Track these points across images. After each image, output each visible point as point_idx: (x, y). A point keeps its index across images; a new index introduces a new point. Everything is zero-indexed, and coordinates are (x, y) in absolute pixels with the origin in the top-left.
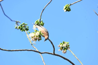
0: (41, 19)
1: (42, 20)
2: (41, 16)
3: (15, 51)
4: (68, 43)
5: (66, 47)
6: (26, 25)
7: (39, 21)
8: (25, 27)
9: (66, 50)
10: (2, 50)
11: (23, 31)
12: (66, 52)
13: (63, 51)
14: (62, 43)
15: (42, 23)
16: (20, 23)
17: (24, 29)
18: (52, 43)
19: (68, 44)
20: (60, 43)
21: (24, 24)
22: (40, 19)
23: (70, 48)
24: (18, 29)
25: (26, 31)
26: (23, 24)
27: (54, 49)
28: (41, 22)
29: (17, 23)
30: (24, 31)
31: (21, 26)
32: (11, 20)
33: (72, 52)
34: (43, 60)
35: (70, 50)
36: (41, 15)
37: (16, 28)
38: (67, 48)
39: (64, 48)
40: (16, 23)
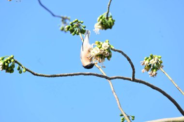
0: (108, 12)
1: (110, 14)
2: (109, 8)
3: (61, 76)
4: (160, 57)
5: (155, 65)
6: (80, 24)
7: (106, 17)
8: (78, 26)
9: (156, 71)
10: (37, 75)
11: (76, 35)
12: (156, 74)
13: (149, 72)
14: (148, 58)
15: (111, 21)
16: (69, 20)
17: (77, 31)
19: (160, 60)
20: (146, 58)
21: (77, 21)
22: (106, 13)
23: (163, 66)
25: (80, 34)
26: (75, 22)
27: (134, 70)
28: (110, 19)
29: (64, 20)
30: (78, 34)
31: (72, 25)
32: (53, 15)
33: (167, 74)
34: (113, 90)
35: (163, 71)
36: (109, 6)
37: (63, 29)
38: (158, 66)
39: (152, 68)
40: (63, 21)
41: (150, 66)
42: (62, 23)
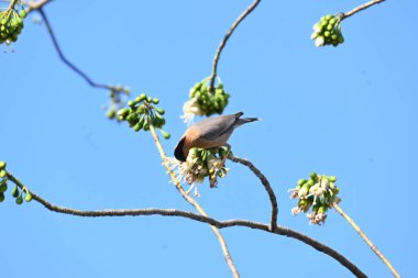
0: (215, 76)
1: (219, 81)
2: (216, 66)
3: (110, 214)
4: (333, 178)
5: (322, 196)
6: (152, 104)
7: (208, 88)
8: (147, 111)
9: (325, 210)
10: (56, 210)
11: (142, 130)
12: (324, 218)
13: (309, 215)
14: (305, 182)
15: (221, 97)
16: (127, 93)
17: (146, 122)
18: (265, 182)
19: (332, 185)
20: (300, 182)
21: (145, 98)
22: (211, 77)
23: (339, 200)
24: (119, 121)
25: (151, 127)
26: (141, 100)
27: (275, 206)
28: (218, 92)
29: (115, 93)
30: (147, 129)
31: (134, 107)
32: (92, 84)
33: (348, 218)
34: (226, 254)
35: (341, 211)
36: (217, 61)
37: (113, 116)
38: (327, 200)
39: (314, 203)
40: (112, 96)
41: (311, 199)
42: (110, 101)
